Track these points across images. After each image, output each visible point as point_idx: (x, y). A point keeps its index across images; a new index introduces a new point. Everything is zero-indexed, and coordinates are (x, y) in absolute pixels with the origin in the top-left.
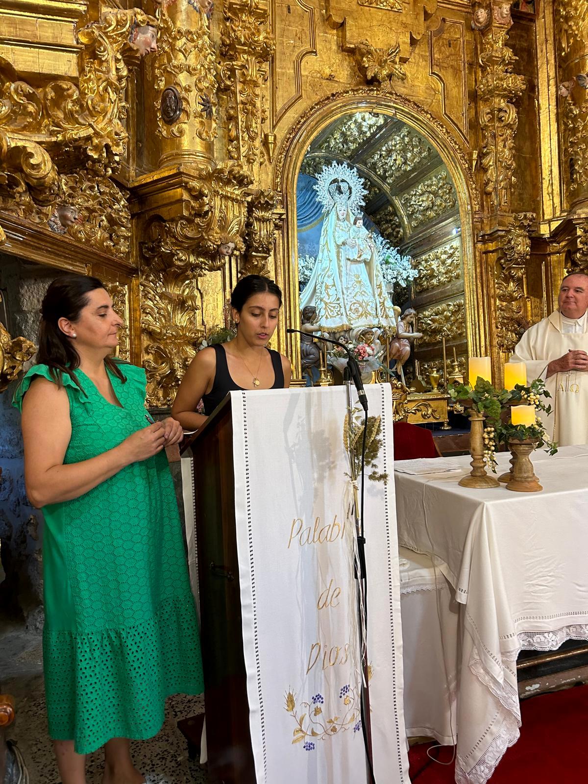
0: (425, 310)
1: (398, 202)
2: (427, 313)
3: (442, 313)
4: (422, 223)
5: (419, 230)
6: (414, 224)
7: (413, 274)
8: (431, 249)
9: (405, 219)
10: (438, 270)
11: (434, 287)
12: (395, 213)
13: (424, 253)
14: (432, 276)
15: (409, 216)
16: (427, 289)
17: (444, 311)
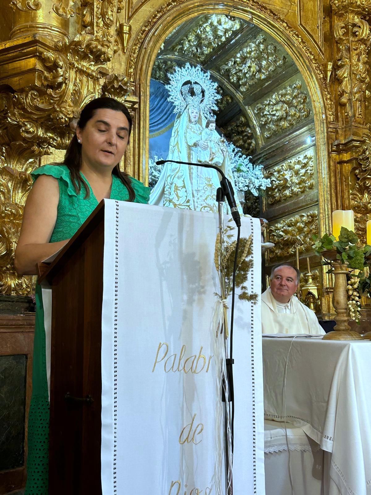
0: (277, 223)
1: (250, 112)
2: (279, 225)
3: (295, 225)
4: (275, 134)
5: (272, 140)
6: (266, 134)
7: (265, 183)
8: (285, 159)
9: (258, 130)
10: (291, 180)
11: (287, 198)
12: (247, 124)
13: (276, 164)
14: (285, 187)
15: (262, 127)
16: (280, 201)
17: (297, 222)
